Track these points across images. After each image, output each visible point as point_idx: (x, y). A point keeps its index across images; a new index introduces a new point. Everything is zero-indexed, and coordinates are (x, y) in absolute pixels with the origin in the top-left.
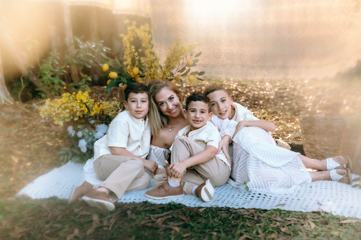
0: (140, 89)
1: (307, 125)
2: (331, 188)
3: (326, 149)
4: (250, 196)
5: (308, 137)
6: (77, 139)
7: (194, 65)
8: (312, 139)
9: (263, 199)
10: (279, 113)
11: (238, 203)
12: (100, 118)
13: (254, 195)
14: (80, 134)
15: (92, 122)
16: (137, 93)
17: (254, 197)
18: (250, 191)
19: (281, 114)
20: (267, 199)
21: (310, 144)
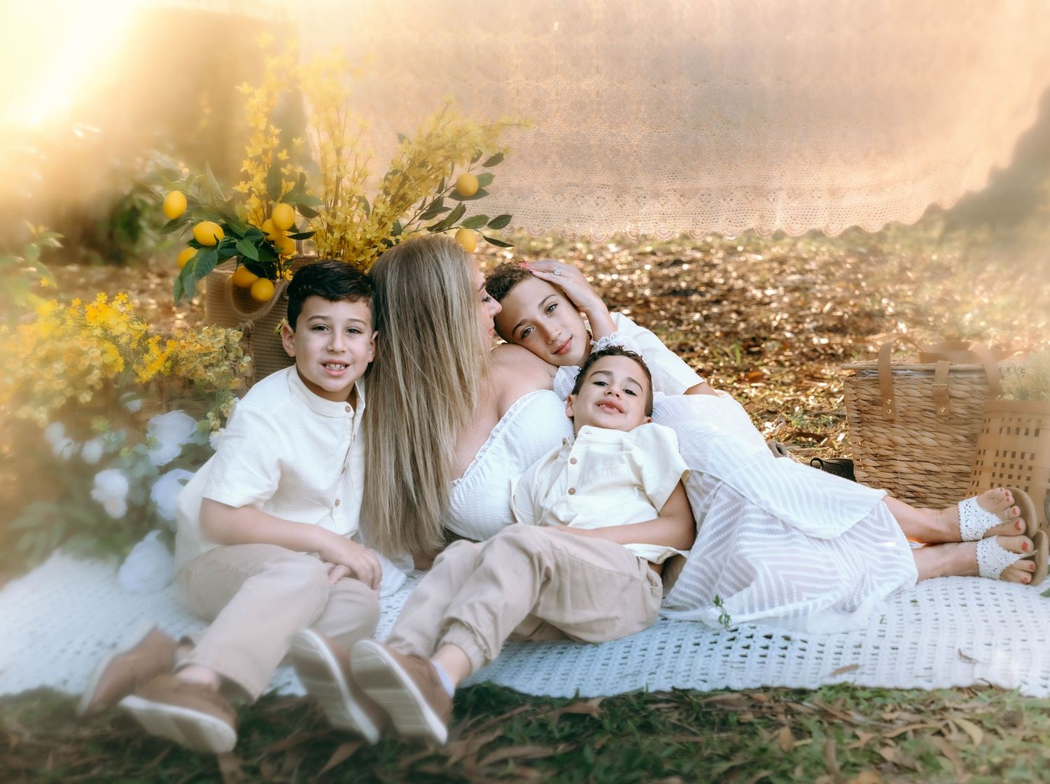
0: (347, 285)
1: (868, 392)
2: (979, 602)
3: (929, 472)
4: (737, 646)
5: (870, 434)
6: (84, 472)
7: (480, 193)
8: (882, 440)
9: (781, 654)
10: (697, 349)
11: (704, 672)
12: (161, 390)
13: (750, 641)
14: (93, 450)
15: (136, 405)
16: (333, 298)
17: (752, 648)
18: (733, 628)
19: (706, 352)
20: (793, 651)
21: (875, 455)
